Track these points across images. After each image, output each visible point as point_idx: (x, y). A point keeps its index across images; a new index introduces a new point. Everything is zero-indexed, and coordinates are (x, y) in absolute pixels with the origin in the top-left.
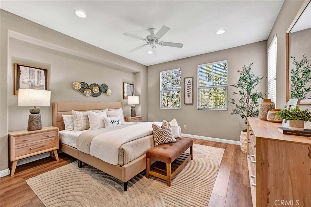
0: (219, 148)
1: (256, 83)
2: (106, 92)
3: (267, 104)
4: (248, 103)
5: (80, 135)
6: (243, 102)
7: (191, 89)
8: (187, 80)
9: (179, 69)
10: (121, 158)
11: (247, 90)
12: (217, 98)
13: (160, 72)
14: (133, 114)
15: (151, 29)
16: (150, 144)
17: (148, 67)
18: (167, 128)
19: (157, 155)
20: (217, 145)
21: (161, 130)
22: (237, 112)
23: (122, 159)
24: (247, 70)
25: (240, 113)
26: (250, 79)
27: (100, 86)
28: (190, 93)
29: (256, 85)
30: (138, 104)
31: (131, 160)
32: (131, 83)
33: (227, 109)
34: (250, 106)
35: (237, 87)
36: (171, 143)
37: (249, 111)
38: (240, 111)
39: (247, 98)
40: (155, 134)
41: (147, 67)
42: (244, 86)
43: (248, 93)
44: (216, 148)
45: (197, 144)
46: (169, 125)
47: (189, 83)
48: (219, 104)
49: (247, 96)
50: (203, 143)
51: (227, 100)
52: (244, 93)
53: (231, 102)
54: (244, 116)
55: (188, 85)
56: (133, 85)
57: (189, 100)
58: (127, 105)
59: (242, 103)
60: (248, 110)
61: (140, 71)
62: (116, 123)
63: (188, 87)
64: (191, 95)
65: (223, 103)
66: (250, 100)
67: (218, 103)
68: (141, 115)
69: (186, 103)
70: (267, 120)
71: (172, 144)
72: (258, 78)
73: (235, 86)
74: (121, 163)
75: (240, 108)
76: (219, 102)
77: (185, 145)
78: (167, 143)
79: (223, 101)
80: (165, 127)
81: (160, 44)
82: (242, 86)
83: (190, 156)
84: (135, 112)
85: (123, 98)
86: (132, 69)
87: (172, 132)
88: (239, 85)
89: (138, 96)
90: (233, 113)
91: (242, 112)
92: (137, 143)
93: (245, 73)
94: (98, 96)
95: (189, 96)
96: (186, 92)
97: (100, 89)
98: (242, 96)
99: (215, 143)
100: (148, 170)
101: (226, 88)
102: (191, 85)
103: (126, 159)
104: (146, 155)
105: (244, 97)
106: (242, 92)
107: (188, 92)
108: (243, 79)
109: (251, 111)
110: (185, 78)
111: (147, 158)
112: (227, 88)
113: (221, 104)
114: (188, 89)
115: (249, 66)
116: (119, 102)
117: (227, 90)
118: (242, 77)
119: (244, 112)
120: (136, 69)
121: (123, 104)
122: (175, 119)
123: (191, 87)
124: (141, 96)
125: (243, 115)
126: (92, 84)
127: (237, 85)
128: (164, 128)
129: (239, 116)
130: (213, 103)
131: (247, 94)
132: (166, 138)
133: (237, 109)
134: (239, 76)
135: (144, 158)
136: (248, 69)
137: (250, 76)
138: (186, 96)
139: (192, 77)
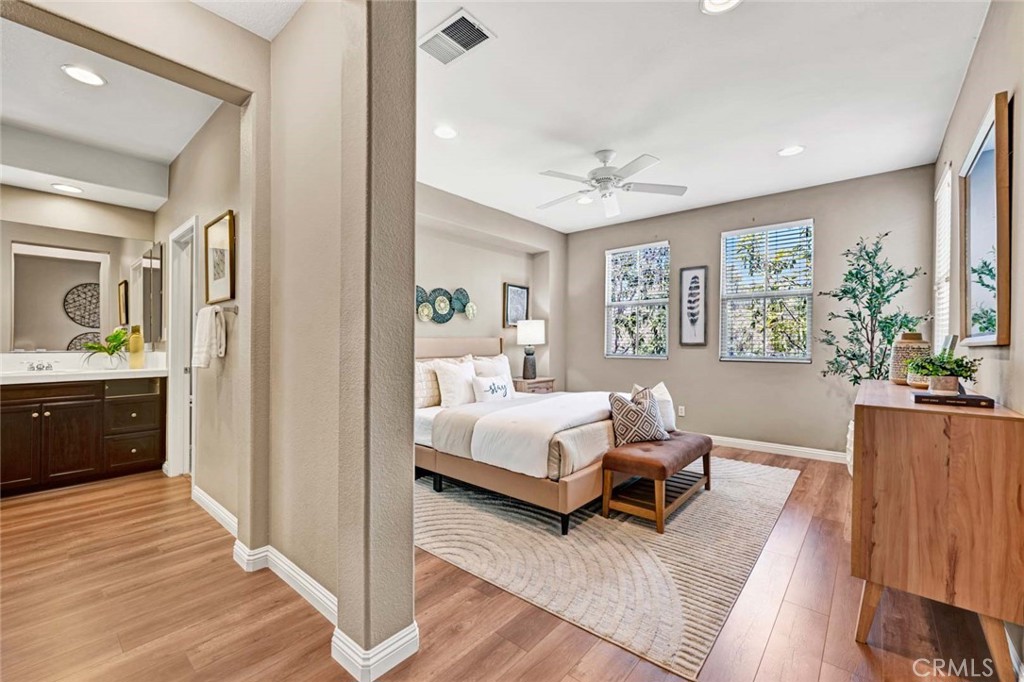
0: (784, 467)
1: (897, 286)
2: (464, 311)
3: (910, 345)
4: (871, 343)
5: (437, 416)
6: (857, 340)
7: (701, 303)
8: (688, 276)
9: (665, 244)
10: (554, 463)
11: (869, 308)
12: (781, 326)
13: (607, 252)
14: (529, 370)
15: (603, 154)
16: (606, 441)
17: (570, 237)
18: (646, 403)
19: (631, 461)
20: (775, 460)
21: (634, 409)
22: (840, 369)
23: (556, 466)
24: (870, 250)
25: (848, 371)
26: (878, 276)
27: (452, 294)
28: (698, 313)
29: (897, 292)
30: (543, 342)
31: (575, 469)
32: (523, 284)
33: (811, 360)
34: (878, 351)
35: (840, 299)
36: (657, 440)
37: (875, 363)
38: (850, 364)
39: (869, 329)
40: (618, 417)
41: (567, 235)
42: (860, 296)
43: (873, 316)
44: (775, 468)
45: (719, 457)
46: (652, 396)
47: (694, 285)
48: (785, 346)
49: (870, 325)
50: (736, 455)
51: (812, 334)
52: (860, 314)
53: (823, 341)
54: (860, 378)
55: (690, 288)
56: (528, 289)
57: (694, 334)
58: (515, 345)
59: (855, 342)
60: (872, 362)
61: (547, 249)
62: (501, 393)
63: (691, 295)
64: (701, 318)
65: (799, 340)
66: (878, 335)
67: (784, 342)
68: (548, 373)
69: (685, 340)
70: (907, 385)
71: (660, 442)
72: (902, 274)
73: (834, 296)
74: (554, 473)
75: (849, 355)
76: (786, 338)
77: (693, 446)
78: (648, 441)
79: (799, 337)
80: (642, 400)
81: (626, 187)
82: (855, 297)
83: (704, 480)
84: (534, 366)
85: (504, 327)
86: (525, 243)
87: (659, 414)
88: (845, 292)
89: (543, 322)
90: (826, 369)
91: (854, 368)
92: (583, 434)
93: (865, 260)
94: (447, 321)
95: (693, 322)
96: (685, 311)
97: (450, 301)
98: (855, 324)
99: (771, 457)
100: (606, 498)
101: (807, 299)
102: (701, 290)
103: (565, 466)
104: (601, 463)
105: (860, 327)
106: (855, 313)
107: (691, 311)
108: (858, 276)
109: (881, 364)
110: (682, 270)
111: (606, 471)
112: (812, 299)
113: (792, 344)
114: (690, 302)
115: (877, 240)
116: (493, 337)
117: (812, 303)
118: (854, 272)
119: (859, 369)
120: (537, 244)
121: (504, 342)
122: (662, 384)
123: (701, 297)
124: (550, 322)
125: (855, 376)
126: (434, 291)
127: (838, 291)
128: (640, 403)
129: (845, 380)
130: (767, 343)
131: (868, 320)
132: (647, 427)
133: (839, 359)
134: (845, 267)
135: (599, 469)
136: (874, 247)
137: (877, 269)
138: (686, 320)
139: (705, 267)
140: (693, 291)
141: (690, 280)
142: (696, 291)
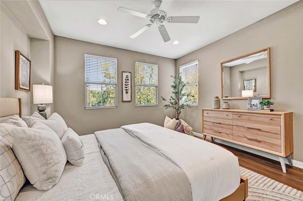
7: (129, 86)
8: (125, 75)
9: (115, 59)
13: (85, 55)
28: (128, 89)
30: (52, 102)
33: (158, 105)
41: (54, 36)
47: (127, 79)
55: (126, 80)
57: (127, 97)
63: (126, 82)
64: (129, 91)
69: (124, 100)
85: (15, 88)
95: (127, 93)
96: (124, 88)
102: (129, 81)
107: (126, 88)
110: (123, 72)
114: (125, 85)
123: (129, 83)
138: (124, 92)
139: (130, 73)
140: (127, 81)
141: (125, 77)
142: (128, 81)
